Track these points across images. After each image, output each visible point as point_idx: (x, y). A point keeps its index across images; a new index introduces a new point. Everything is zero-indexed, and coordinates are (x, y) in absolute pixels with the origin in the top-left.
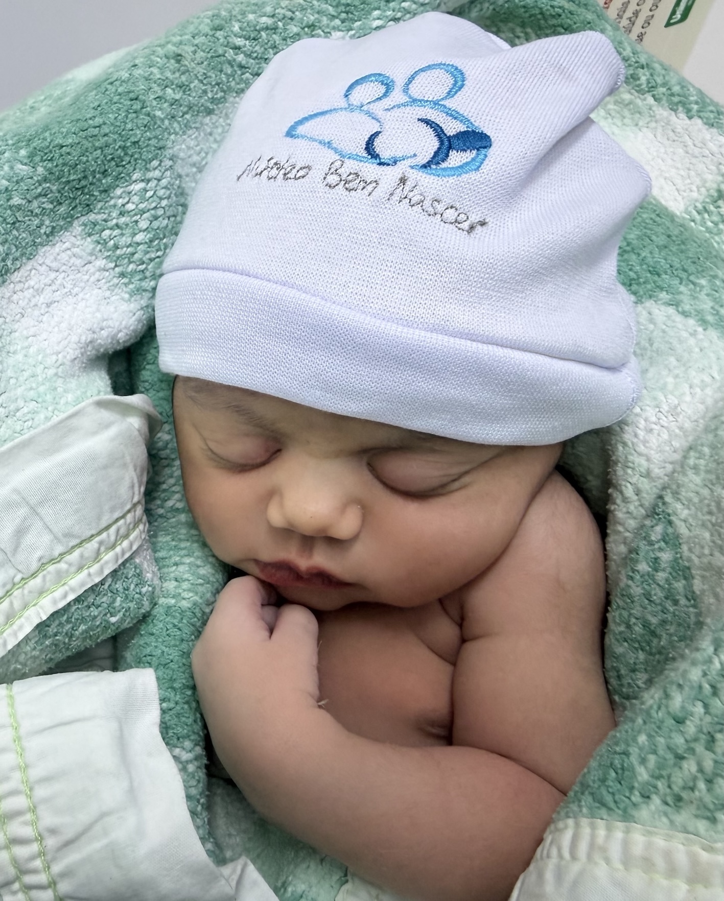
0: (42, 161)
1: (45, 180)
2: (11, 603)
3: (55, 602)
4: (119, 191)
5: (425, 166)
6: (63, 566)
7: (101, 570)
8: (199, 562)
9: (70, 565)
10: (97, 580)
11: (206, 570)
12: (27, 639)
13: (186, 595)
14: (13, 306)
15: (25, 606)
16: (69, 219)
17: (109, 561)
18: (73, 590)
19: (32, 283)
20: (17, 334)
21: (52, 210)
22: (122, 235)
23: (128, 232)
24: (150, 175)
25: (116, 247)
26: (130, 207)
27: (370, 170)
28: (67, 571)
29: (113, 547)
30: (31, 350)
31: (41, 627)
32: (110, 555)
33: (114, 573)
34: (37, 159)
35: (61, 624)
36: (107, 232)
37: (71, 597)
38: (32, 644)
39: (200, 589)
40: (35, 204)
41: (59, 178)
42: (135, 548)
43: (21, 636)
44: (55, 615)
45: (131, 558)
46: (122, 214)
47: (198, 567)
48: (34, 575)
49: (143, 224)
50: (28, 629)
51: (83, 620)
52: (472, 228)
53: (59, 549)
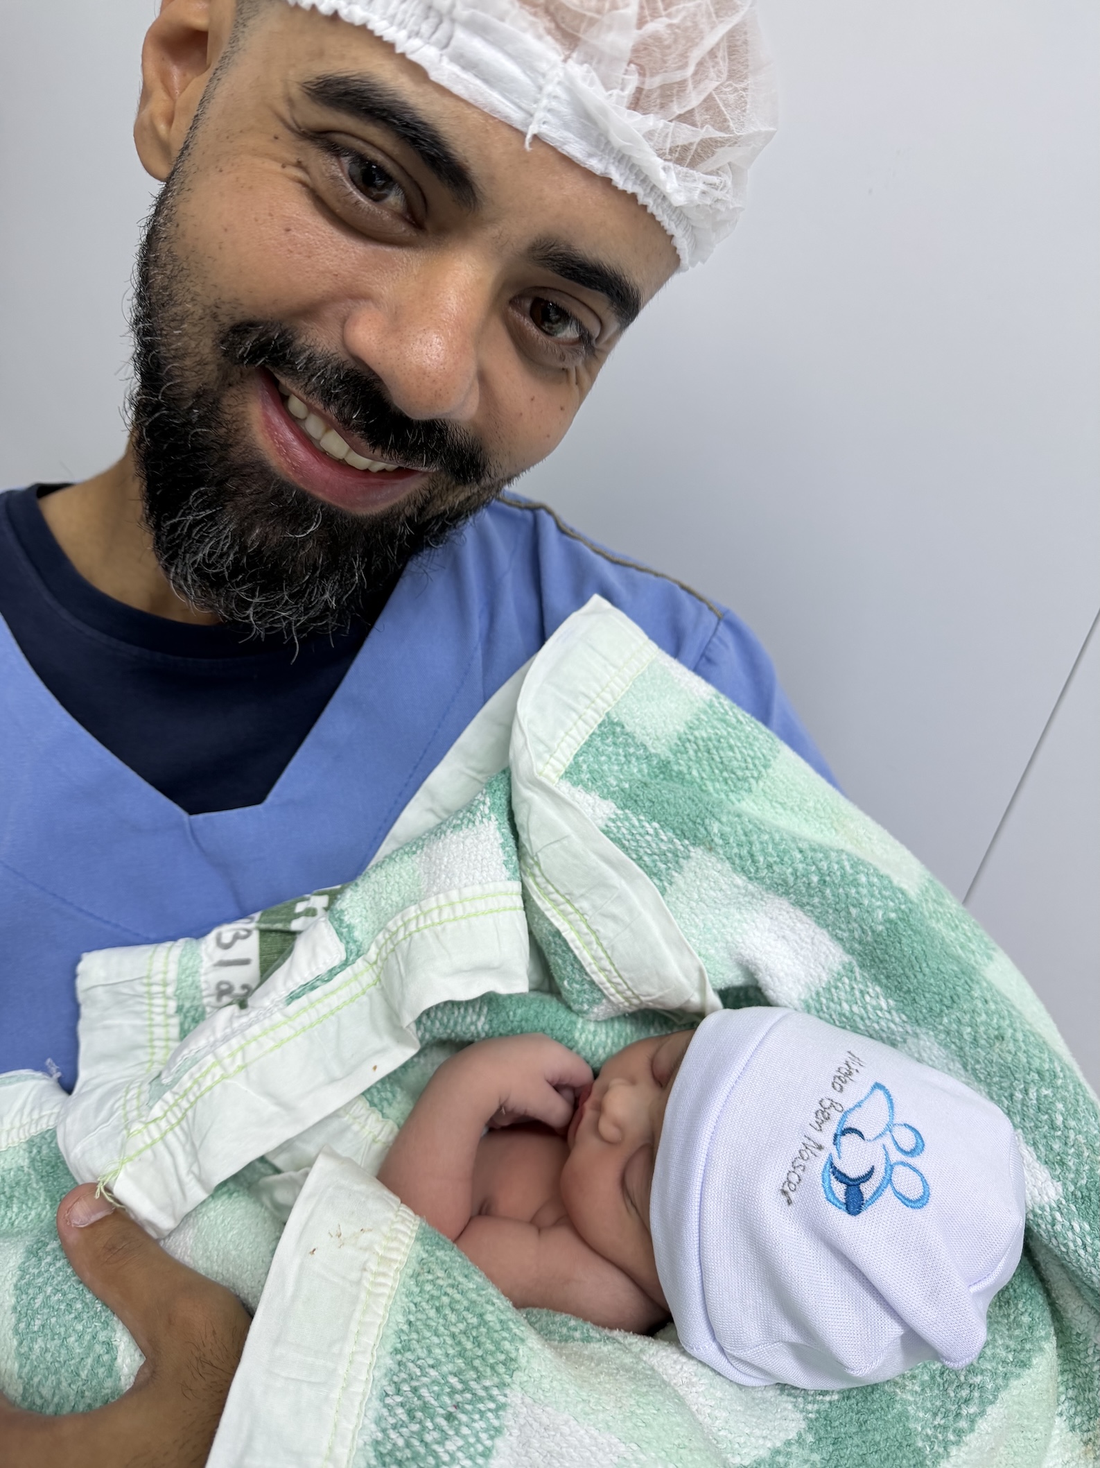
0: (887, 929)
1: (873, 932)
2: (571, 913)
3: (573, 941)
4: (878, 989)
5: (832, 1164)
6: (595, 946)
7: (594, 973)
8: (608, 1049)
9: (596, 951)
10: (588, 970)
11: (602, 1054)
12: (551, 924)
13: (583, 1036)
14: (777, 912)
15: (570, 922)
16: (851, 951)
17: (599, 978)
18: (581, 953)
19: (798, 925)
20: (755, 915)
21: (854, 938)
22: (846, 992)
23: (850, 998)
24: (894, 1013)
25: (836, 988)
26: (867, 998)
27: (831, 1128)
28: (591, 949)
29: (610, 981)
30: (744, 924)
31: (558, 933)
32: (604, 979)
33: (592, 983)
34: (888, 925)
35: (561, 946)
36: (847, 981)
37: (576, 952)
38: (549, 928)
39: (588, 1048)
40: (856, 925)
41: (876, 941)
42: (611, 998)
43: (553, 920)
44: (565, 941)
45: (605, 996)
46: (861, 992)
47: (604, 1048)
48: (588, 927)
49: (855, 1009)
50: (556, 924)
51: (564, 962)
52: (784, 1192)
53: (605, 943)
